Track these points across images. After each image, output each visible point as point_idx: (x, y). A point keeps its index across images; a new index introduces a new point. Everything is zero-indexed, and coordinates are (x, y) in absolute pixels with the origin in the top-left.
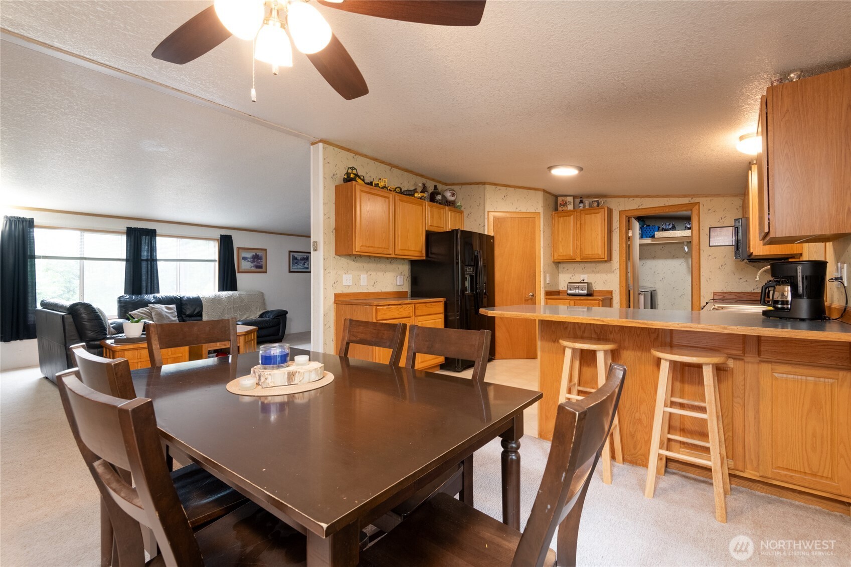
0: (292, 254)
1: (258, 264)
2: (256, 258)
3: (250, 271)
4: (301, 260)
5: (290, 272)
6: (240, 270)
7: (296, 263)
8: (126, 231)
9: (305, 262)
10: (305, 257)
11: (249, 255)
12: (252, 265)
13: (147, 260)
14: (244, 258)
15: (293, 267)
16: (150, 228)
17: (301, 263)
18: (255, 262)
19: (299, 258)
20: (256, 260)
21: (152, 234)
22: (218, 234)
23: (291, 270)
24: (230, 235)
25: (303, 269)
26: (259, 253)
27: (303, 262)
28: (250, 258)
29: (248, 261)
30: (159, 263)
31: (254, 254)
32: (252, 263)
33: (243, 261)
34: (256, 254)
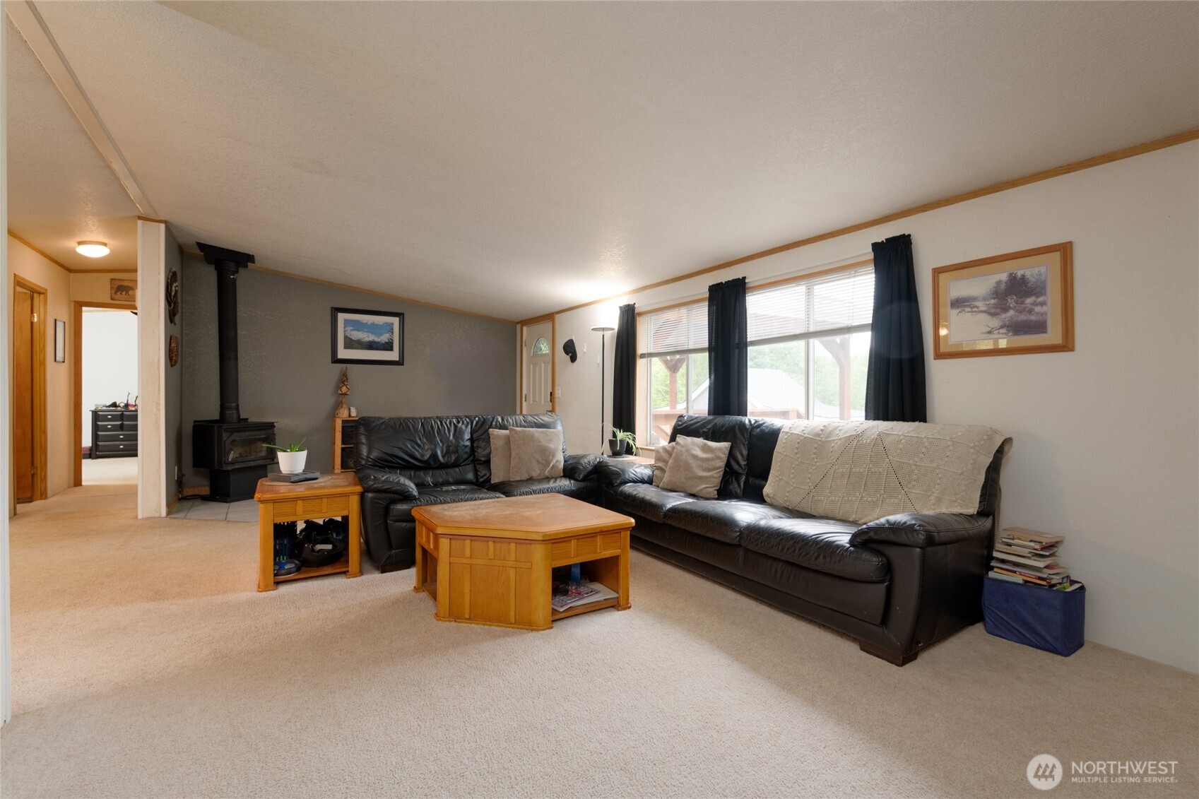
1: (1023, 317)
2: (1014, 292)
6: (943, 349)
8: (707, 295)
11: (979, 286)
12: (995, 323)
14: (958, 303)
18: (1006, 310)
20: (1012, 301)
22: (862, 245)
26: (1029, 270)
28: (985, 299)
29: (974, 310)
31: (1004, 277)
32: (993, 315)
33: (956, 312)
34: (1013, 278)
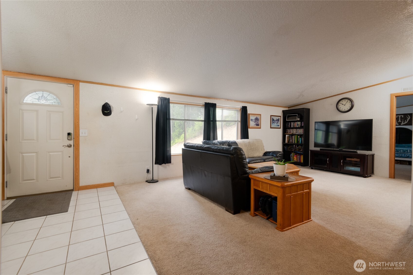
0: (272, 117)
1: (257, 123)
2: (257, 119)
3: (254, 127)
4: (276, 121)
5: (271, 128)
6: (250, 127)
7: (274, 123)
8: (204, 105)
9: (278, 122)
10: (278, 119)
11: (254, 118)
12: (255, 124)
13: (212, 121)
15: (273, 125)
16: (214, 103)
17: (276, 123)
19: (275, 119)
20: (256, 121)
21: (214, 106)
22: (241, 106)
23: (272, 127)
24: (246, 106)
25: (277, 126)
26: (258, 117)
27: (277, 122)
28: (254, 120)
29: (253, 122)
30: (217, 122)
33: (251, 121)
34: (256, 117)
